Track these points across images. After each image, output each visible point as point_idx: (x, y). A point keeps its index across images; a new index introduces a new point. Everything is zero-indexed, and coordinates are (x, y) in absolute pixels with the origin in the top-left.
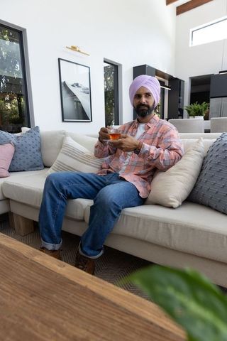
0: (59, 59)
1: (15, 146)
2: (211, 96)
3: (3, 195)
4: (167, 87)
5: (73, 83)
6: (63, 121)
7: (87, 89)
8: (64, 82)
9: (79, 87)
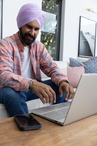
0: (80, 17)
5: (86, 32)
6: (78, 56)
7: (94, 36)
8: (82, 31)
9: (89, 35)
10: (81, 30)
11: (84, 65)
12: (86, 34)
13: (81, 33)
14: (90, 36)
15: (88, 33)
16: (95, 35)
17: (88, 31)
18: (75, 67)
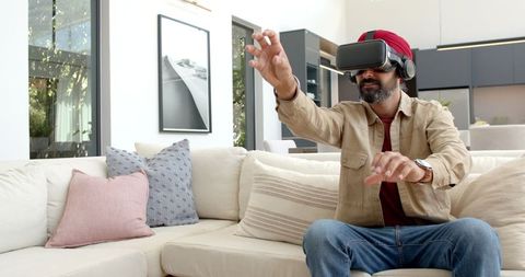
0: (159, 17)
1: (149, 176)
2: (418, 87)
3: (163, 271)
4: (334, 68)
5: (179, 60)
6: (161, 130)
7: (204, 71)
8: (166, 57)
9: (191, 67)
10: (163, 55)
11: (147, 168)
12: (180, 64)
13: (163, 64)
14: (193, 71)
15: (187, 63)
16: (207, 68)
17: (185, 58)
18: (117, 178)
